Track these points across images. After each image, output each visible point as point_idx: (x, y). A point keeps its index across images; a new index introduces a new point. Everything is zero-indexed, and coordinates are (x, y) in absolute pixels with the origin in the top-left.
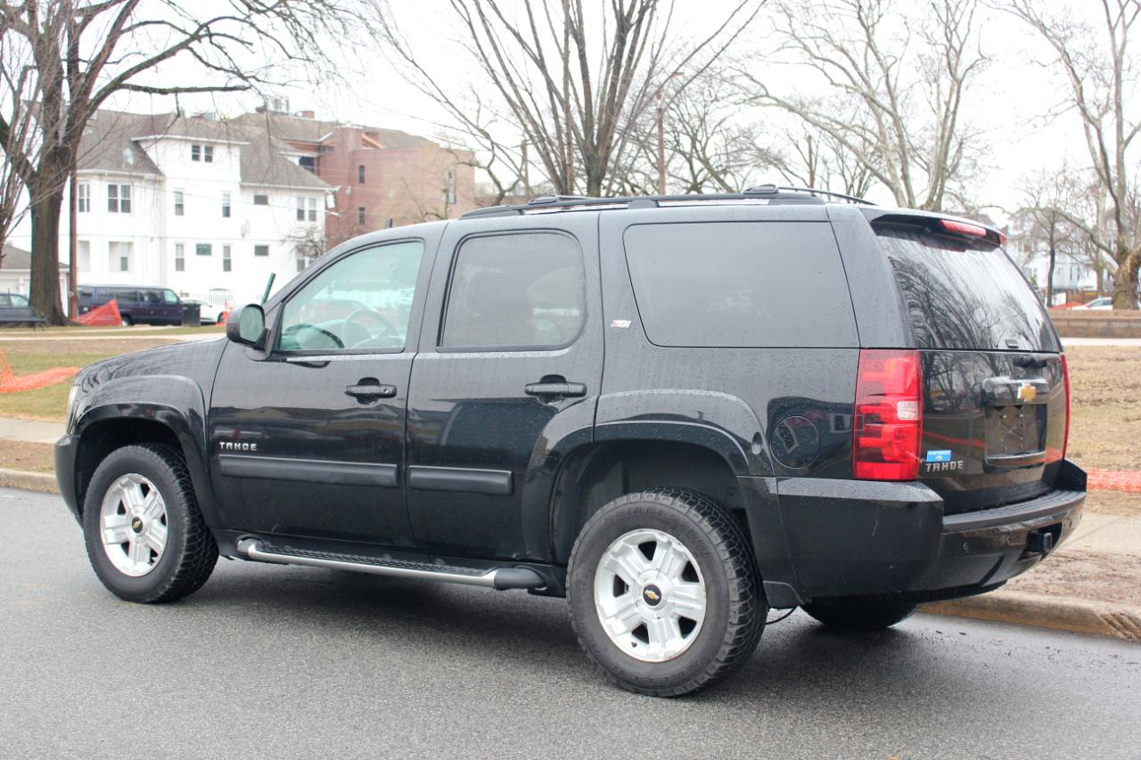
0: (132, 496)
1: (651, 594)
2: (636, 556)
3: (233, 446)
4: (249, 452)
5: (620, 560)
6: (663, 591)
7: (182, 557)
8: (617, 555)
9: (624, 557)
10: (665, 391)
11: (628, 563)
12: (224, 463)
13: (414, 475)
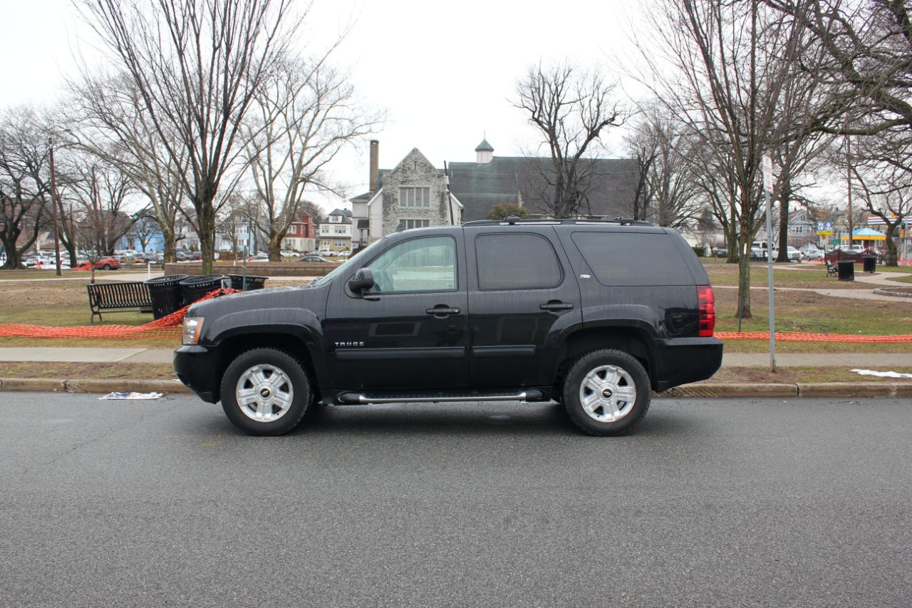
0: (258, 378)
1: (607, 393)
2: (597, 378)
3: (346, 344)
4: (359, 346)
5: (590, 381)
6: (612, 391)
7: (306, 407)
8: (589, 378)
9: (592, 380)
10: (615, 305)
11: (593, 381)
12: (339, 354)
13: (476, 351)
